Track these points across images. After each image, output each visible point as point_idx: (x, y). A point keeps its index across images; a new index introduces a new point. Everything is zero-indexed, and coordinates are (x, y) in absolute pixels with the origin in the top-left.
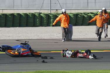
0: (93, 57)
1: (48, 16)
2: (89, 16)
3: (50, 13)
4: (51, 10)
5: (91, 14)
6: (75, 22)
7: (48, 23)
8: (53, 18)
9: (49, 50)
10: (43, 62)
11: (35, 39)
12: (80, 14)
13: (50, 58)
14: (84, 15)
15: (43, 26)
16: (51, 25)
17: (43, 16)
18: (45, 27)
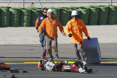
1: (20, 11)
3: (23, 7)
4: (24, 3)
5: (81, 10)
7: (20, 22)
8: (27, 15)
10: (14, 77)
11: (1, 44)
12: (66, 10)
13: (23, 72)
15: (13, 26)
16: (24, 25)
17: (13, 12)
18: (16, 27)
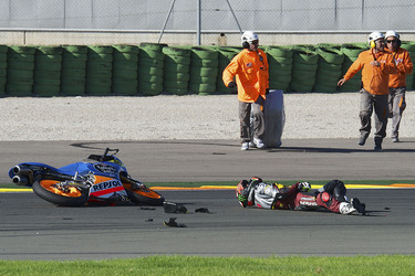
0: (352, 209)
1: (189, 54)
2: (339, 56)
3: (197, 45)
4: (200, 33)
5: (347, 52)
6: (289, 79)
7: (189, 82)
8: (208, 65)
9: (193, 179)
10: (172, 224)
11: (141, 139)
12: (308, 51)
13: (197, 211)
14: (323, 54)
15: (171, 94)
16: (201, 89)
17: (172, 57)
18: (180, 95)
